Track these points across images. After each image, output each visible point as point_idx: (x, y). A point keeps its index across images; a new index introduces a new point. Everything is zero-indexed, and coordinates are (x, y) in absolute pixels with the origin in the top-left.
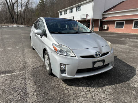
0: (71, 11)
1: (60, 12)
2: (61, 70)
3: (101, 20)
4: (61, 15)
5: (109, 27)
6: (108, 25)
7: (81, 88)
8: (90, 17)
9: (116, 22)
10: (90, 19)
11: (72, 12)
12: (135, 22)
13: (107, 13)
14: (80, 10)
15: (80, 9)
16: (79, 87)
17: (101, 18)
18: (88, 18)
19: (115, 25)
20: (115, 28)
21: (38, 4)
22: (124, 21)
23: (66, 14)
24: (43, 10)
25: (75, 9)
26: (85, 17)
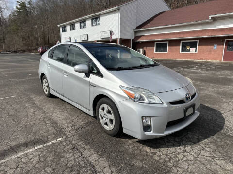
0: (82, 25)
1: (61, 26)
2: (143, 126)
3: (133, 40)
4: (64, 31)
5: (146, 52)
6: (145, 48)
7: (172, 149)
8: (116, 36)
9: (156, 43)
10: (117, 39)
11: (83, 27)
12: (182, 42)
13: (141, 30)
14: (99, 24)
15: (97, 22)
16: (169, 148)
17: (133, 38)
18: (114, 37)
19: (155, 48)
20: (155, 52)
21: (15, 11)
22: (168, 42)
23: (74, 31)
24: (26, 22)
25: (89, 23)
26: (108, 35)
